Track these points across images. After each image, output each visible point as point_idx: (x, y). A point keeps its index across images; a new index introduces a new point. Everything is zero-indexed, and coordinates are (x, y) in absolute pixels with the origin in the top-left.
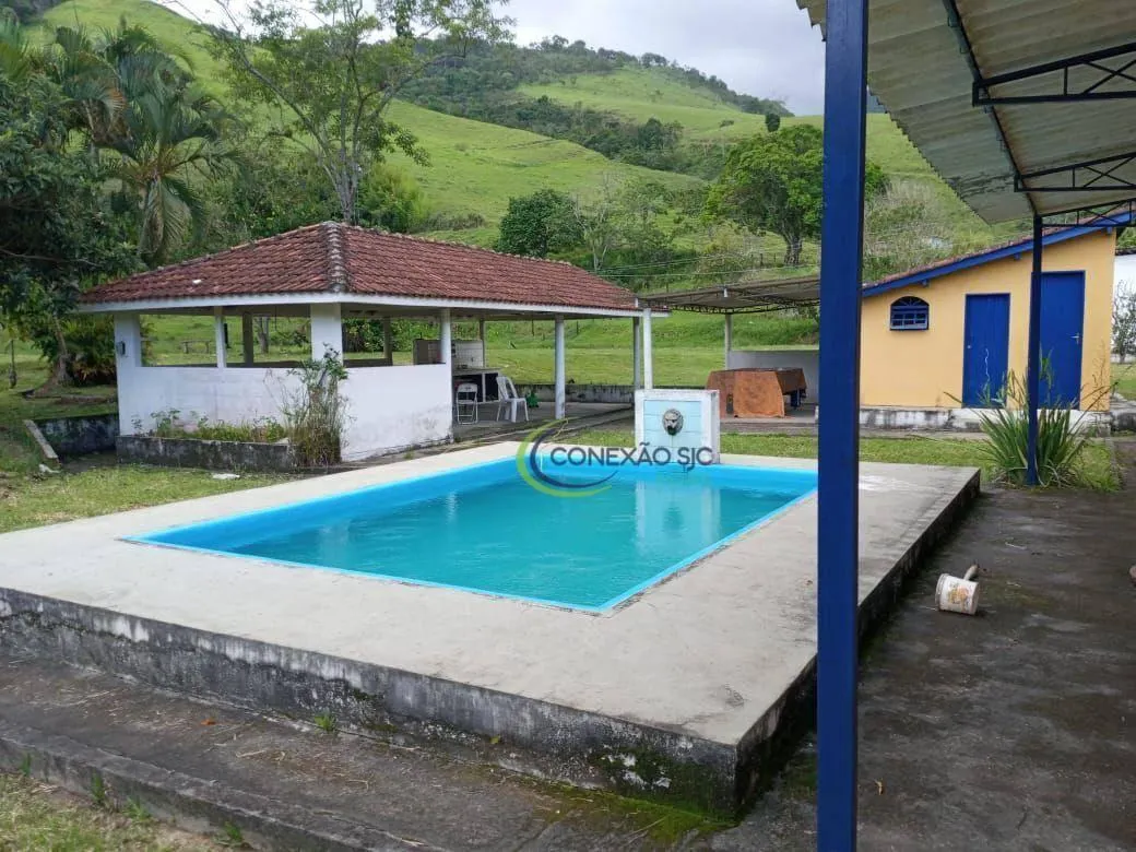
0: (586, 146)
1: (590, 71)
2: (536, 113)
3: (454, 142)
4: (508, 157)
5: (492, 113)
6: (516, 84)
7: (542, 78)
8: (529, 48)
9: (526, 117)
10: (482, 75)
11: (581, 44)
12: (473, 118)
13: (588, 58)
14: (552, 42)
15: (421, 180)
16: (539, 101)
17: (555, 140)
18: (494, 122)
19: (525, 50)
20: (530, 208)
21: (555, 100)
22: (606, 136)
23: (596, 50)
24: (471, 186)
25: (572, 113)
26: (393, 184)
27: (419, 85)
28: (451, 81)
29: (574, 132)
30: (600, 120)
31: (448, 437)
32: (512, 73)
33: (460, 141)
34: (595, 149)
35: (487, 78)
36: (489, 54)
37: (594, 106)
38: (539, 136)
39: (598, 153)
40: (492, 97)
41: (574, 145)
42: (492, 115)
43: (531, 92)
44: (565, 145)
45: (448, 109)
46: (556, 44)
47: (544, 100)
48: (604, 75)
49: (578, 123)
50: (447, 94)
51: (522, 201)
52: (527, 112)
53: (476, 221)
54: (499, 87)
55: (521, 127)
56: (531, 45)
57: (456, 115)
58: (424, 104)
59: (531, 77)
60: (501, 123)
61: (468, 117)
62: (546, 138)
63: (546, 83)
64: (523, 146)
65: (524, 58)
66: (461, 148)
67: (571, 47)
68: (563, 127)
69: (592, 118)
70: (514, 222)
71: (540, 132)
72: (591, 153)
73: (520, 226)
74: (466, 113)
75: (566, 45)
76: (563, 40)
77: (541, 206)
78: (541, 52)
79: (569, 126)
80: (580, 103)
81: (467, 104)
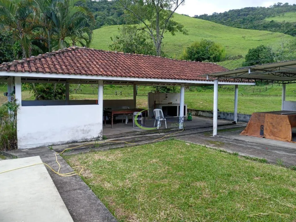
0: (285, 33)
1: (289, 11)
2: (269, 26)
3: (242, 36)
4: (258, 38)
5: (255, 27)
6: (264, 18)
7: (273, 15)
8: (269, 7)
9: (265, 27)
10: (253, 17)
11: (287, 4)
12: (249, 29)
13: (289, 8)
14: (277, 5)
15: (227, 47)
16: (271, 22)
17: (274, 33)
18: (256, 29)
19: (268, 8)
20: (256, 51)
21: (276, 21)
22: (292, 30)
23: (292, 5)
24: (242, 47)
25: (282, 24)
26: (217, 48)
27: (235, 22)
28: (244, 19)
29: (282, 29)
30: (291, 25)
31: (99, 137)
32: (263, 15)
33: (244, 35)
34: (288, 34)
35: (255, 17)
36: (256, 11)
37: (289, 21)
38: (270, 32)
39: (289, 35)
40: (256, 23)
41: (281, 33)
42: (255, 28)
43: (268, 20)
44: (279, 34)
45: (242, 27)
46: (278, 5)
47: (273, 21)
48: (294, 12)
49: (283, 27)
50: (242, 23)
51: (253, 49)
52: (267, 25)
53: (240, 57)
54: (259, 19)
55: (264, 30)
56: (270, 6)
57: (244, 28)
58: (235, 27)
59: (269, 16)
60: (258, 29)
61: (248, 29)
62: (272, 32)
63: (274, 17)
64: (264, 35)
65: (267, 10)
66: (244, 37)
67: (284, 5)
68: (278, 28)
69: (288, 25)
70: (249, 56)
71: (270, 31)
72: (287, 35)
73: (252, 57)
74: (247, 28)
75: (282, 5)
76: (281, 3)
77: (259, 50)
78: (273, 8)
79: (280, 28)
80: (284, 21)
81: (248, 25)
